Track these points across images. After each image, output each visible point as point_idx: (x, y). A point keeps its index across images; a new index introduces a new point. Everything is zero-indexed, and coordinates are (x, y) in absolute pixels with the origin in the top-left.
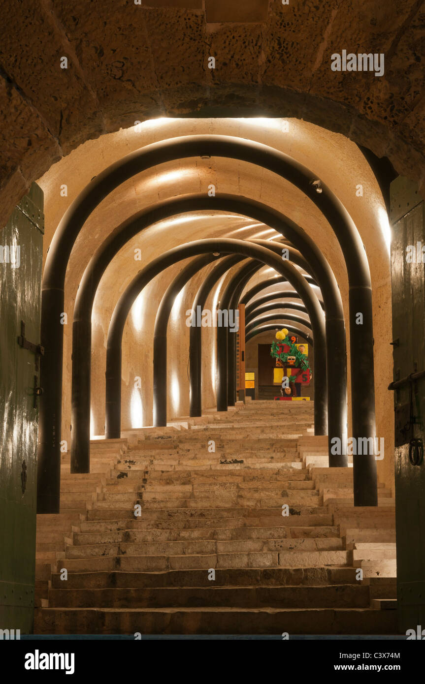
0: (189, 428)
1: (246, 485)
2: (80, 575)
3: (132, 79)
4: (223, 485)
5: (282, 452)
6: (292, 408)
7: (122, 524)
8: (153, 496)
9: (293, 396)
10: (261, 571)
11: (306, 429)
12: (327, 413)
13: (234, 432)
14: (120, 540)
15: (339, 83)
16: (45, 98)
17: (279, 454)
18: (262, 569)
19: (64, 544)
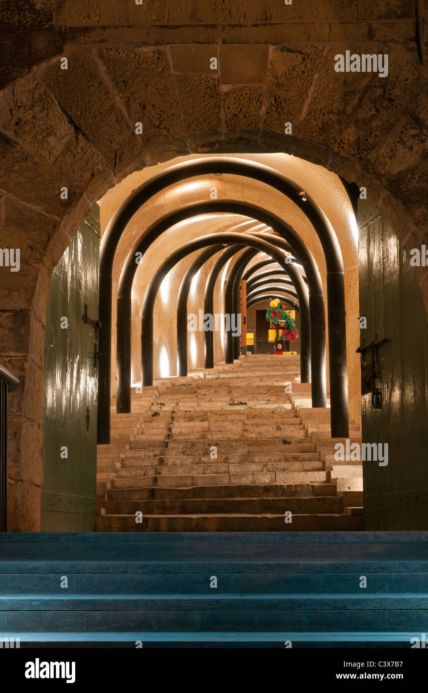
0: (205, 377)
1: (250, 422)
2: (128, 490)
3: (167, 127)
4: (232, 421)
5: (276, 396)
6: (283, 361)
7: (157, 452)
8: (179, 430)
9: (283, 351)
10: (262, 486)
11: (294, 378)
12: (310, 366)
13: (239, 380)
14: (156, 464)
15: (320, 129)
16: (103, 141)
17: (274, 397)
18: (263, 485)
19: (114, 467)
